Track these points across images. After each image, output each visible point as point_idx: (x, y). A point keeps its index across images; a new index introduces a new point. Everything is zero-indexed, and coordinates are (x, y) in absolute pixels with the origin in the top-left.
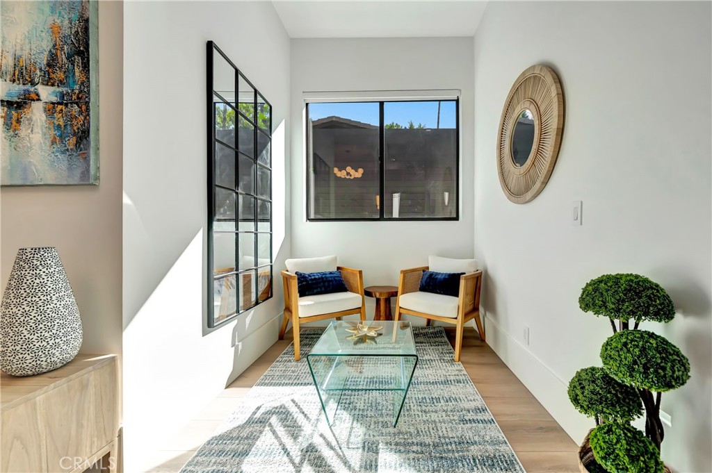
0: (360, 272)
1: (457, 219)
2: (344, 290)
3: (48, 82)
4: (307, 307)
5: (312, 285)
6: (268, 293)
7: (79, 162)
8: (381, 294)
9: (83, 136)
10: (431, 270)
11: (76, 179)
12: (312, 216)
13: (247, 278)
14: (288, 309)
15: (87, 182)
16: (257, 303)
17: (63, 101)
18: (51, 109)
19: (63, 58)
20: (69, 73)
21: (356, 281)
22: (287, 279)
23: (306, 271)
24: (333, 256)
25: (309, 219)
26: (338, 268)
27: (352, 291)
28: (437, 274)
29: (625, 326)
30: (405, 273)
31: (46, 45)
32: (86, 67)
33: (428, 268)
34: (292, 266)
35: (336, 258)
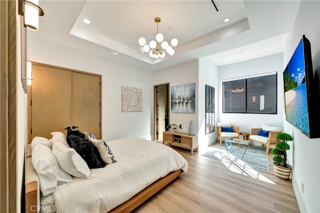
0: (238, 128)
1: (276, 114)
2: (233, 132)
3: (190, 100)
4: (224, 134)
5: (224, 130)
6: (213, 131)
7: (194, 110)
8: (244, 134)
9: (194, 107)
10: (263, 129)
11: (193, 112)
12: (224, 112)
13: (210, 127)
14: (218, 135)
15: (195, 112)
16: (212, 132)
17: (192, 103)
18: (191, 103)
19: (192, 97)
20: (193, 99)
21: (237, 130)
22: (218, 128)
23: (223, 126)
24: (230, 123)
25: (223, 112)
26: (232, 126)
27: (235, 132)
28: (264, 131)
29: (284, 141)
30: (252, 130)
31: (190, 96)
32: (195, 98)
33: (262, 129)
34: (219, 125)
35: (231, 124)
